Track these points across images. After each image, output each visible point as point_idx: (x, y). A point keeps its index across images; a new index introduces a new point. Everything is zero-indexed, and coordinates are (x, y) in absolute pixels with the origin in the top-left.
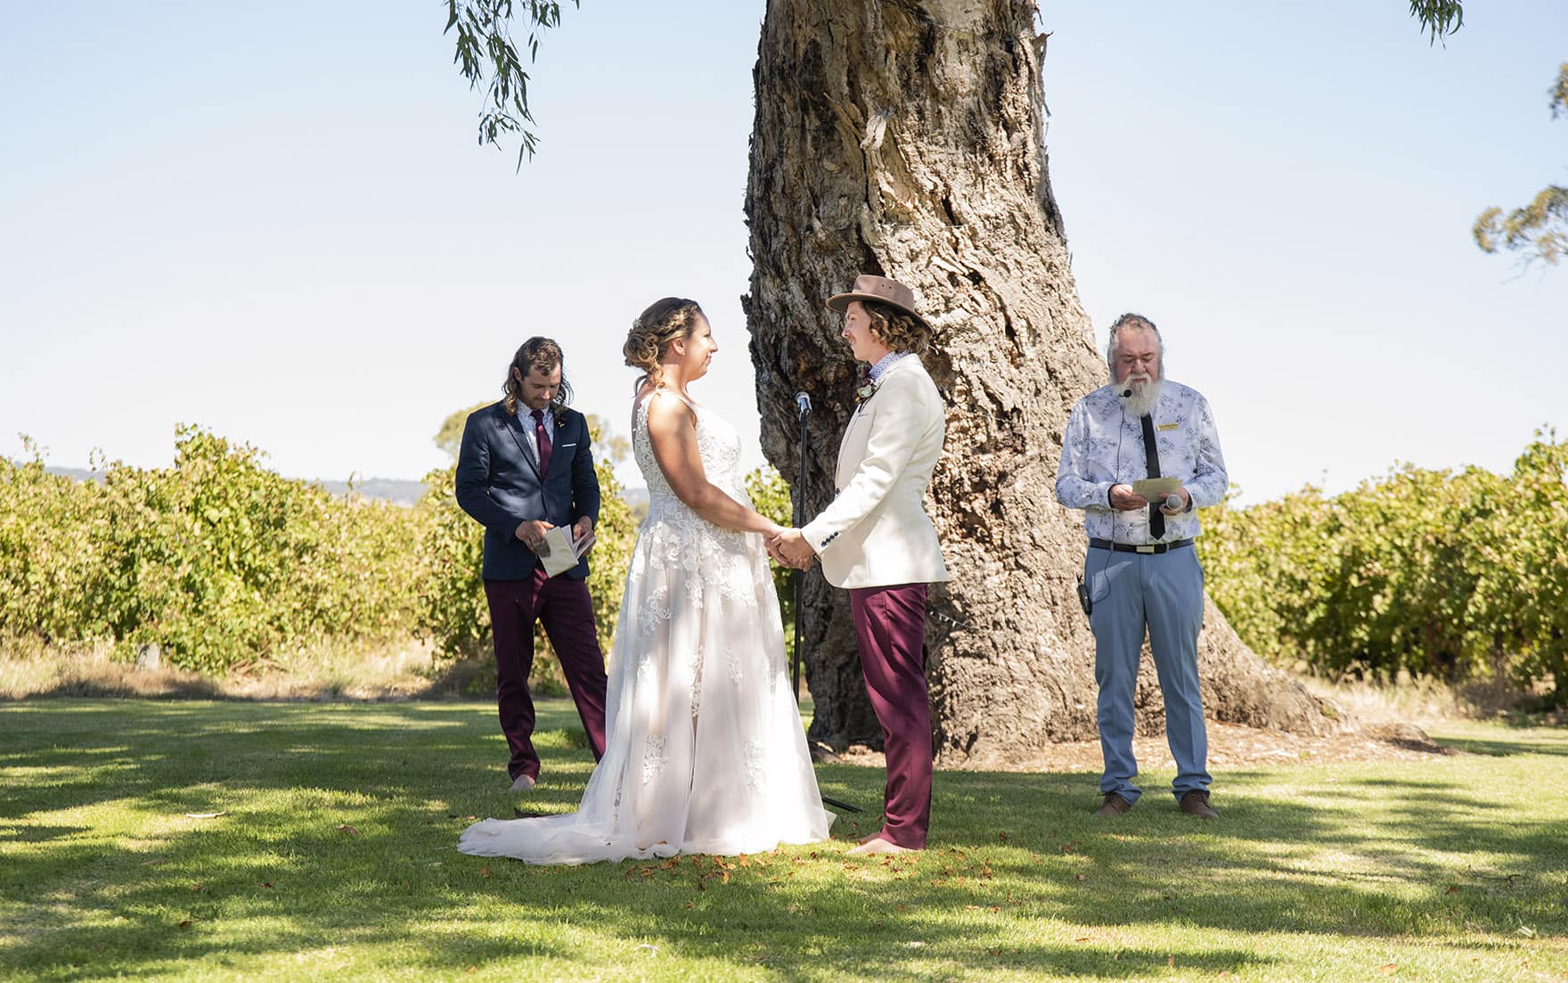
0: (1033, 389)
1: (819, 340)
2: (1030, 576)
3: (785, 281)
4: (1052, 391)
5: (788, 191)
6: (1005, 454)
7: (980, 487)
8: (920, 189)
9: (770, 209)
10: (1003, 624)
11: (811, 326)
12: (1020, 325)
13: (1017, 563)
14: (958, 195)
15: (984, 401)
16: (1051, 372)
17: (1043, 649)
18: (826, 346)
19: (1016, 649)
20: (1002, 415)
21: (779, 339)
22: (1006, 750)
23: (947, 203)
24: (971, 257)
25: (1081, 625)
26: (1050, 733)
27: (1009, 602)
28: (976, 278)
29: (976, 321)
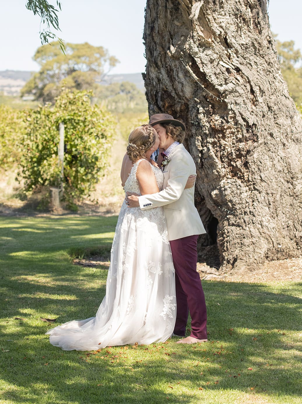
0: (262, 114)
1: (173, 94)
2: (260, 193)
3: (159, 69)
4: (270, 115)
5: (160, 32)
6: (250, 142)
7: (239, 156)
8: (214, 33)
9: (153, 39)
10: (248, 213)
11: (170, 89)
12: (256, 89)
13: (254, 187)
14: (230, 36)
15: (241, 121)
16: (269, 108)
17: (264, 223)
18: (176, 97)
19: (253, 223)
20: (248, 126)
21: (157, 92)
22: (248, 265)
23: (226, 39)
24: (236, 61)
25: (281, 212)
26: (267, 257)
27: (251, 203)
28: (238, 70)
29: (238, 88)
